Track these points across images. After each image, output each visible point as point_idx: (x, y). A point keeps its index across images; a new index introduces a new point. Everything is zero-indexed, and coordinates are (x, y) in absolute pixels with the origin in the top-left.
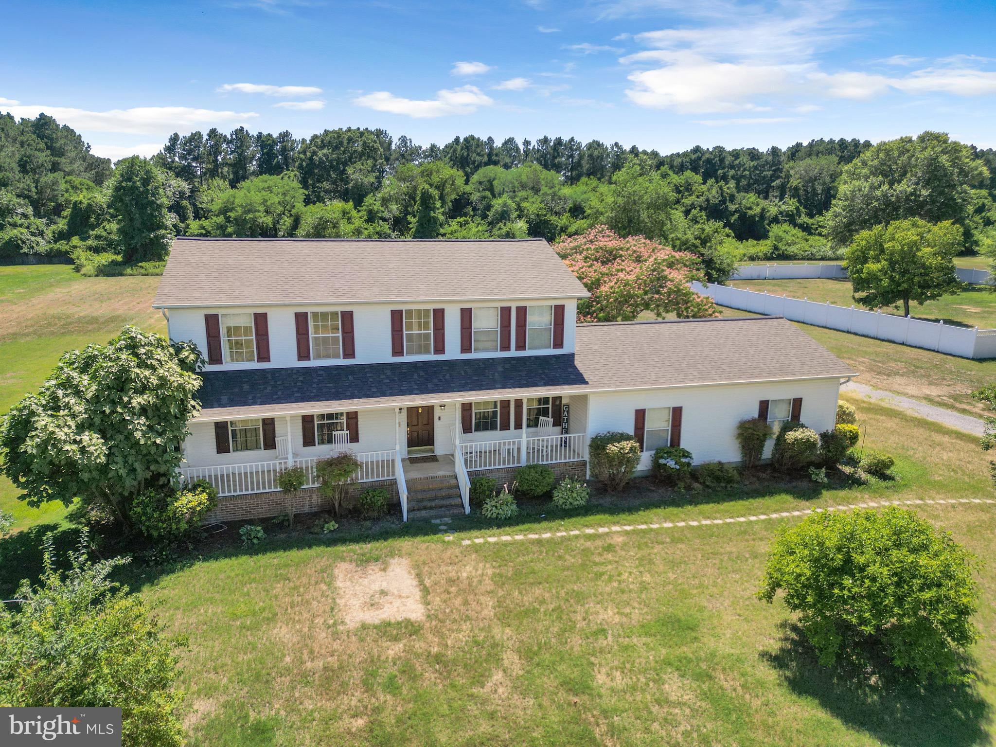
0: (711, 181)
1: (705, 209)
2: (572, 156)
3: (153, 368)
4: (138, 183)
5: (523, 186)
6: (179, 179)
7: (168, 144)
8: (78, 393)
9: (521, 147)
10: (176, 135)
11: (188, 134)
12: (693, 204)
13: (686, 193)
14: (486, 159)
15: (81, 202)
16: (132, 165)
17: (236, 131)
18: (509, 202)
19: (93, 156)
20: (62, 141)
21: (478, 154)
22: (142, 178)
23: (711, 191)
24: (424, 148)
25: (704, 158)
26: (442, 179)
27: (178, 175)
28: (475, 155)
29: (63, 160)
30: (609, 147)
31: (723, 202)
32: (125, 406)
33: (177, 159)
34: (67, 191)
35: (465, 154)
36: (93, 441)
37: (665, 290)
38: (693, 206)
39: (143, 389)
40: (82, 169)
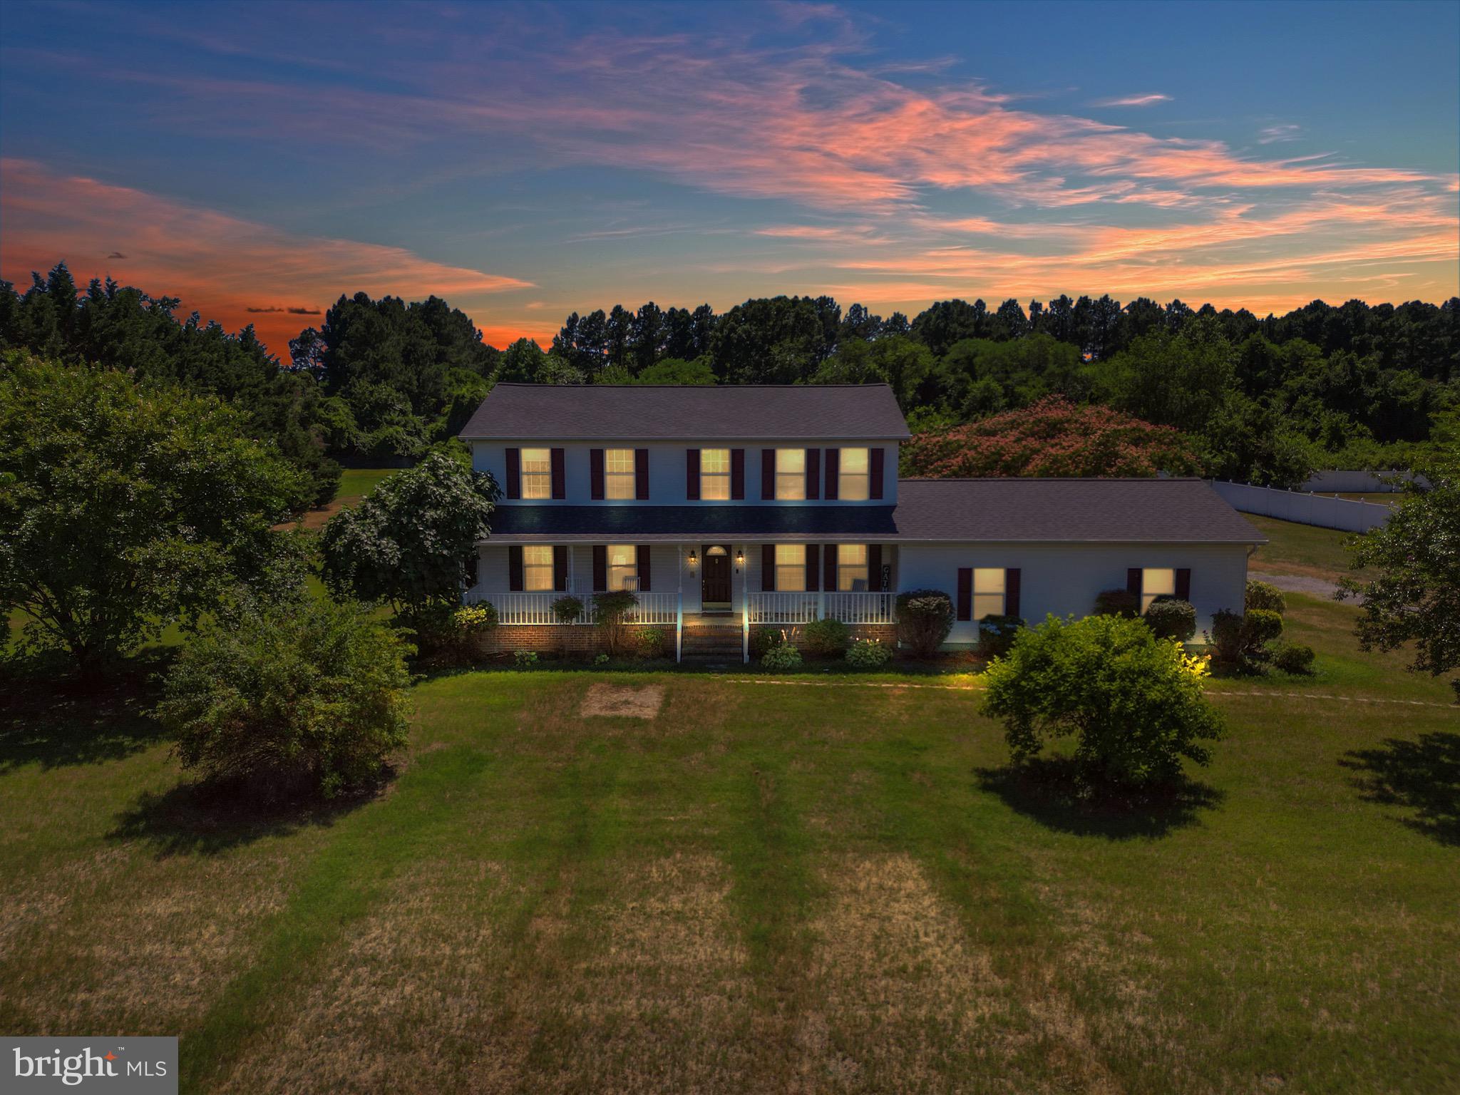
0: (1336, 354)
1: (1323, 395)
2: (1104, 322)
3: (448, 488)
4: (524, 370)
5: (1024, 365)
6: (574, 368)
7: (565, 326)
8: (383, 506)
9: (1028, 314)
10: (575, 315)
11: (588, 314)
12: (1302, 387)
13: (1293, 372)
14: (972, 330)
15: (463, 397)
16: (519, 350)
17: (645, 307)
18: (994, 385)
19: (484, 345)
20: (451, 327)
21: (961, 325)
22: (528, 365)
23: (1335, 367)
24: (884, 320)
25: (1327, 319)
26: (899, 357)
27: (573, 363)
28: (955, 325)
29: (450, 349)
30: (1164, 308)
31: (1355, 382)
32: (421, 517)
33: (574, 345)
34: (451, 384)
35: (942, 325)
36: (389, 545)
37: (1114, 469)
38: (1303, 390)
39: (436, 506)
40: (470, 361)
